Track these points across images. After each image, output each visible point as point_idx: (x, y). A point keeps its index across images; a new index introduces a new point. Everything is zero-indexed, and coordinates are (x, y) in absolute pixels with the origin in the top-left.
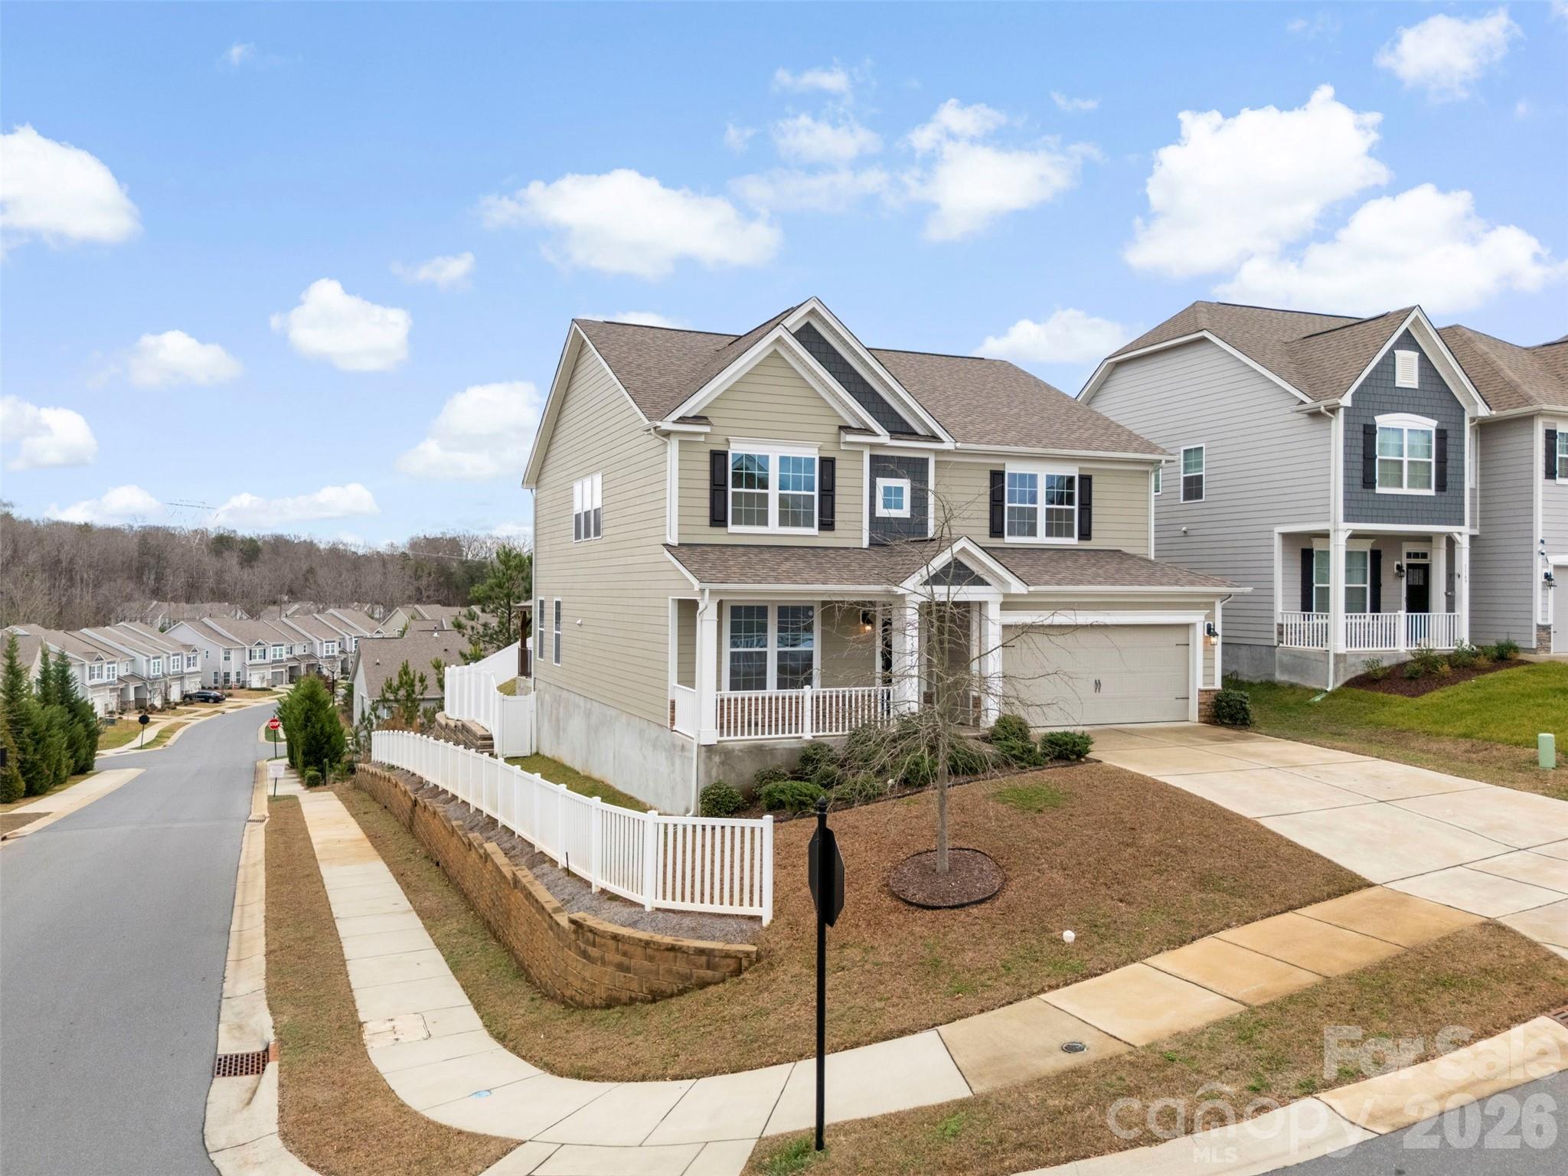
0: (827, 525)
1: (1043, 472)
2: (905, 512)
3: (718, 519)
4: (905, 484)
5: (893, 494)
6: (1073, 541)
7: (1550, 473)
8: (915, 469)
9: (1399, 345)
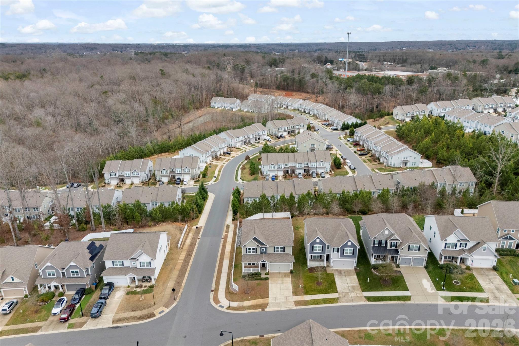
0: (256, 253)
1: (279, 247)
2: (264, 251)
3: (247, 253)
4: (264, 249)
5: (263, 250)
6: (283, 252)
7: (333, 252)
8: (266, 248)
9: (317, 238)
